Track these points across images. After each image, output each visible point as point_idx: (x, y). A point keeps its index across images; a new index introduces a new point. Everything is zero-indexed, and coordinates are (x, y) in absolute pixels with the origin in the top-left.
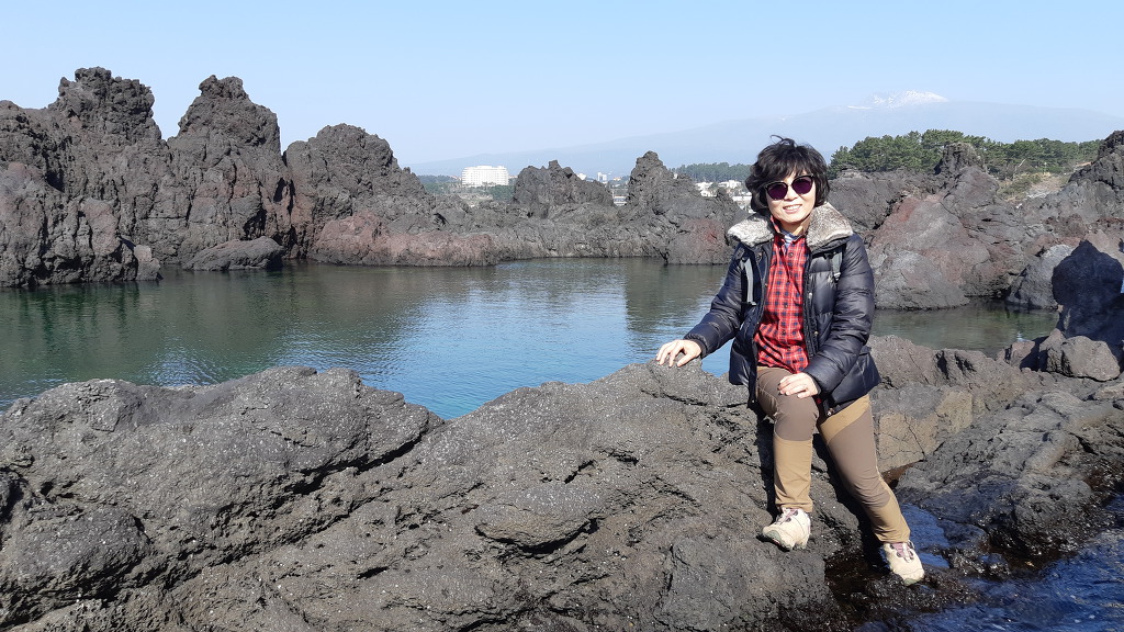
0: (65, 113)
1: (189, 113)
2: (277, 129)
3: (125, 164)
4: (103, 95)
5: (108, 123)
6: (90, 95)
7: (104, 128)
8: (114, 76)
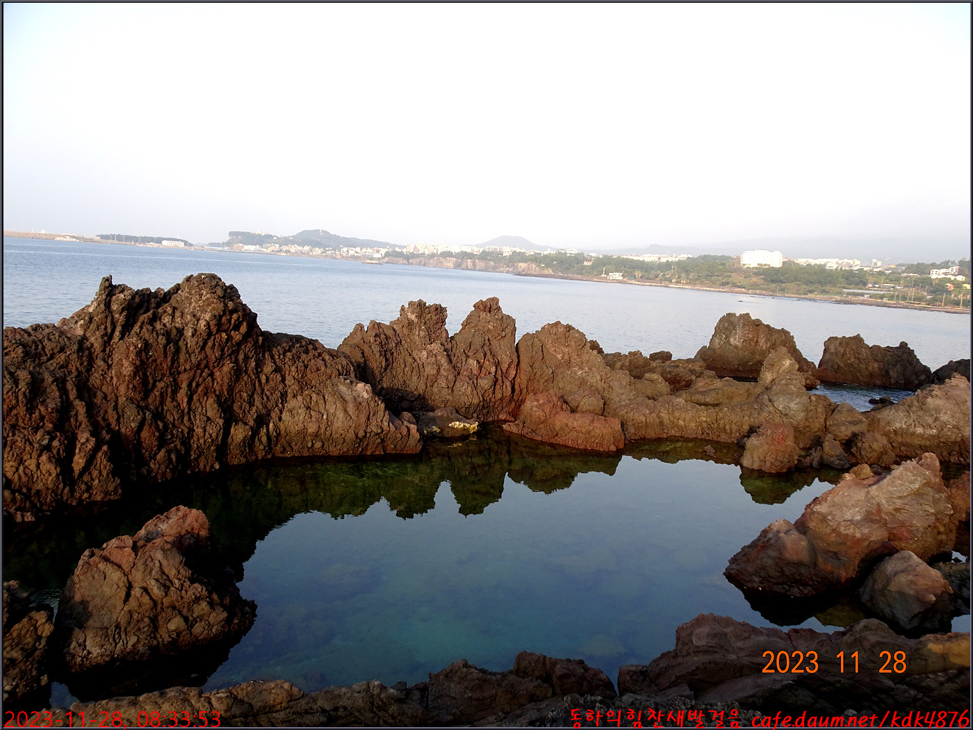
0: (400, 326)
1: (467, 319)
2: (515, 329)
3: (425, 356)
4: (419, 317)
5: (421, 332)
6: (413, 317)
7: (419, 335)
8: (427, 305)
